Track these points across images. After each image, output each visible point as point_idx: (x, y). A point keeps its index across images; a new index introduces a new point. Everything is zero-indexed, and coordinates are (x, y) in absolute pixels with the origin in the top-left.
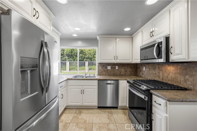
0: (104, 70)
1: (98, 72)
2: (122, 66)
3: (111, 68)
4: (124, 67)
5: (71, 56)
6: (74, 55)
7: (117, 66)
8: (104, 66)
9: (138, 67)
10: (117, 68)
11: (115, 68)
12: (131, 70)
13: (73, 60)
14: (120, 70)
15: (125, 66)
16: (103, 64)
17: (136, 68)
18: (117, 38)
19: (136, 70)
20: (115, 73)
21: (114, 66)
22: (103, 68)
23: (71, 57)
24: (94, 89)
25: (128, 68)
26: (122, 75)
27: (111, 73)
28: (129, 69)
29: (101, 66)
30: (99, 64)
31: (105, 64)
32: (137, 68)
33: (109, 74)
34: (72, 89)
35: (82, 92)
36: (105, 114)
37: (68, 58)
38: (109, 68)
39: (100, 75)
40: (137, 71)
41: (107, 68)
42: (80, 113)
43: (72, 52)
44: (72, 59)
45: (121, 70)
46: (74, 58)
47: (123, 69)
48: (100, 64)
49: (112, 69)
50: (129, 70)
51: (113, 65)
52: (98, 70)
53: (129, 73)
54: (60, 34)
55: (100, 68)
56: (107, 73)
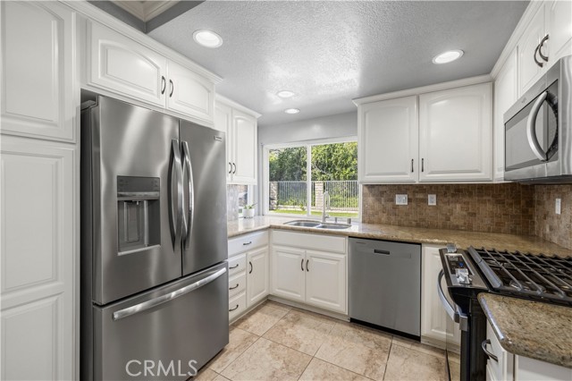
0: (385, 208)
1: (365, 212)
2: (453, 195)
3: (409, 200)
4: (466, 199)
5: (329, 166)
6: (336, 163)
7: (434, 196)
8: (382, 193)
9: (536, 198)
10: (432, 200)
11: (426, 201)
12: (498, 210)
13: (334, 177)
14: (445, 208)
15: (470, 194)
16: (381, 189)
17: (523, 202)
18: (421, 97)
19: (525, 212)
20: (424, 220)
21: (420, 196)
22: (379, 200)
23: (327, 170)
24: (335, 263)
25: (484, 202)
26: (456, 228)
27: (410, 218)
28: (489, 207)
29: (373, 195)
30: (366, 189)
31: (384, 189)
32: (530, 203)
33: (399, 221)
34: (281, 254)
35: (305, 266)
36: (365, 345)
37: (321, 173)
38: (401, 200)
39: (371, 222)
40: (531, 217)
41: (393, 200)
42: (297, 320)
43: (330, 156)
44: (331, 176)
45: (451, 212)
46: (335, 171)
47: (458, 206)
48: (370, 187)
49: (413, 204)
50: (487, 209)
51: (417, 191)
52: (364, 205)
53: (487, 221)
54: (258, 115)
55: (371, 199)
56: (393, 217)
